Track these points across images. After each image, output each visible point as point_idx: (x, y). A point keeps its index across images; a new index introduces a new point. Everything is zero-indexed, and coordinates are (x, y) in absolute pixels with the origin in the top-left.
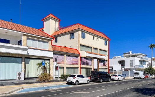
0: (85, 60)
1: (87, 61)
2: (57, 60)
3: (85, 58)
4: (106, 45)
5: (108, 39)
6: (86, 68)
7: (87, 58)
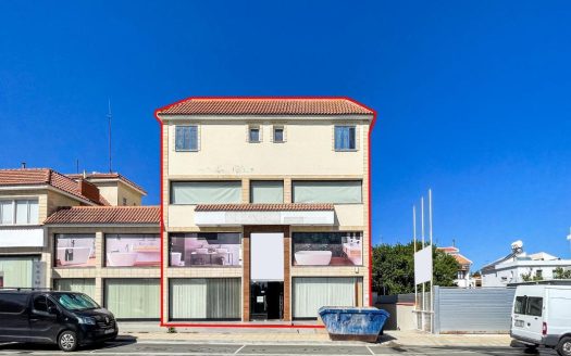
0: (204, 242)
1: (210, 250)
2: (71, 255)
3: (200, 235)
4: (352, 146)
5: (366, 111)
6: (210, 281)
7: (210, 235)
